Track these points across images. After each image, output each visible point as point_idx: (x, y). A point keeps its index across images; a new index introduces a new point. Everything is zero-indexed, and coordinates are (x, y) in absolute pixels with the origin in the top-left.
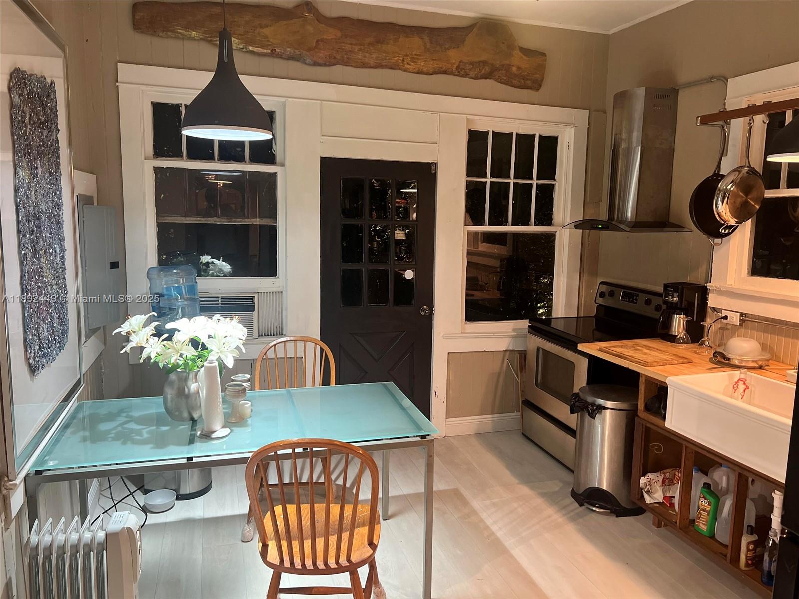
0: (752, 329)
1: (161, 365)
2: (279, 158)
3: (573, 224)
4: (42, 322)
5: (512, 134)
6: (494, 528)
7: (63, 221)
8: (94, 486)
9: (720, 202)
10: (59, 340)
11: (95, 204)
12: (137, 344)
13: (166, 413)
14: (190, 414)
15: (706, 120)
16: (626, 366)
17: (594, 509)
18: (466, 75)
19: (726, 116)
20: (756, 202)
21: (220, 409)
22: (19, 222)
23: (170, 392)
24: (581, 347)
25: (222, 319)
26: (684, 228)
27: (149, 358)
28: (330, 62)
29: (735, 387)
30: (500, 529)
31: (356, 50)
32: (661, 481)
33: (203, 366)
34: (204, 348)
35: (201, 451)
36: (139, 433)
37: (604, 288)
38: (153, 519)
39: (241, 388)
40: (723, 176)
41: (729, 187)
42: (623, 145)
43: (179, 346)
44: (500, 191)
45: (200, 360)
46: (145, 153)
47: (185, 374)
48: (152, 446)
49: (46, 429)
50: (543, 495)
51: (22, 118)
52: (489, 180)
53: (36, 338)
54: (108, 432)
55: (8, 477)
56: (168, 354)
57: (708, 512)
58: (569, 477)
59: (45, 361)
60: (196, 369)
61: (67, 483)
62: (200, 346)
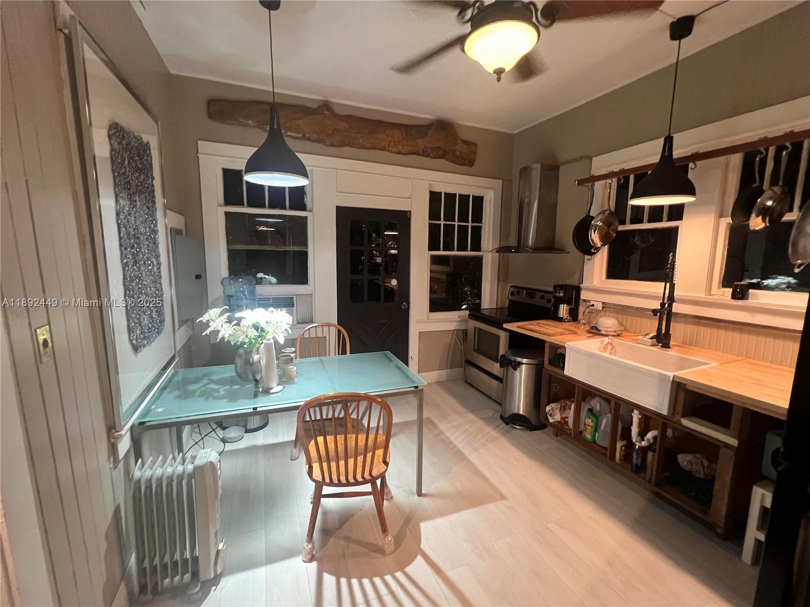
0: (610, 312)
1: (232, 343)
2: (309, 206)
3: (495, 250)
4: (142, 314)
5: (456, 194)
6: (456, 442)
7: (159, 243)
8: (187, 430)
9: (593, 233)
10: (156, 328)
11: (184, 233)
12: (214, 328)
13: (237, 377)
14: (254, 376)
15: (581, 182)
16: (536, 337)
17: (516, 426)
18: (428, 156)
19: (595, 179)
20: (614, 232)
21: (275, 371)
22: (120, 238)
23: (239, 362)
24: (505, 326)
25: (274, 310)
26: (563, 251)
27: (223, 338)
28: (342, 145)
29: (605, 349)
30: (460, 443)
31: (359, 137)
32: (559, 408)
33: (262, 343)
34: (263, 330)
35: (262, 403)
36: (217, 391)
37: (512, 289)
38: (229, 447)
39: (289, 358)
40: (593, 218)
41: (598, 224)
42: (527, 200)
43: (245, 329)
44: (449, 229)
45: (260, 339)
46: (218, 202)
47: (249, 349)
48: (227, 400)
49: (149, 390)
50: (483, 419)
51: (122, 161)
52: (442, 222)
53: (137, 325)
54: (195, 391)
55: (115, 429)
56: (238, 334)
57: (592, 427)
58: (498, 407)
59: (146, 342)
60: (258, 345)
61: (167, 429)
62: (260, 330)
